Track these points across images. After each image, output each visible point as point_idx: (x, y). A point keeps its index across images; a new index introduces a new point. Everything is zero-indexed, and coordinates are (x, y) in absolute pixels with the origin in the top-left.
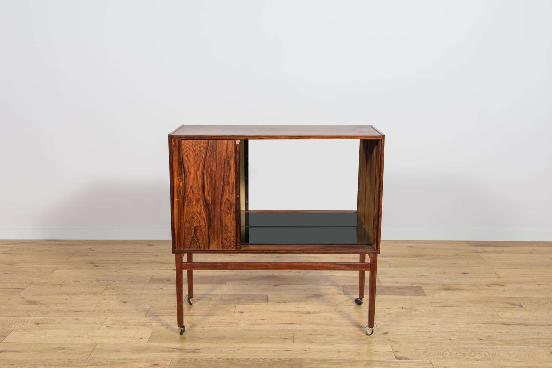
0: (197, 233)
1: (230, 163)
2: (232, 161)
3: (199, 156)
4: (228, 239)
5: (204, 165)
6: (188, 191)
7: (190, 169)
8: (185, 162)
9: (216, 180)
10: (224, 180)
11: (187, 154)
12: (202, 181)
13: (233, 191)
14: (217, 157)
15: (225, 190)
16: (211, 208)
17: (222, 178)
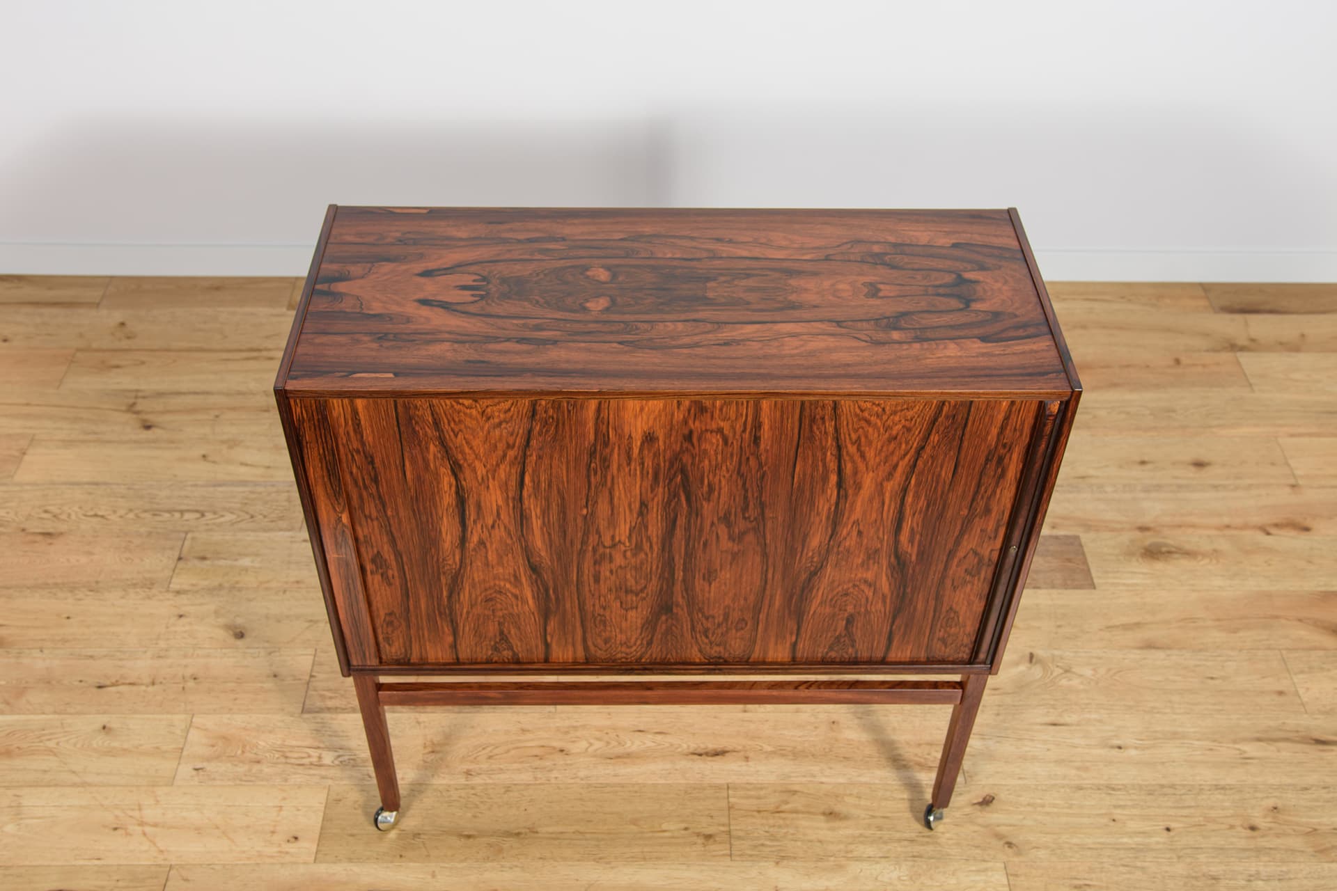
0: (854, 629)
1: (1006, 461)
2: (1015, 456)
3: (901, 444)
4: (950, 641)
5: (915, 465)
6: (845, 532)
7: (862, 477)
8: (847, 458)
9: (945, 502)
10: (974, 504)
11: (859, 438)
12: (895, 507)
13: (997, 531)
14: (966, 444)
15: (972, 529)
16: (911, 571)
17: (970, 499)
